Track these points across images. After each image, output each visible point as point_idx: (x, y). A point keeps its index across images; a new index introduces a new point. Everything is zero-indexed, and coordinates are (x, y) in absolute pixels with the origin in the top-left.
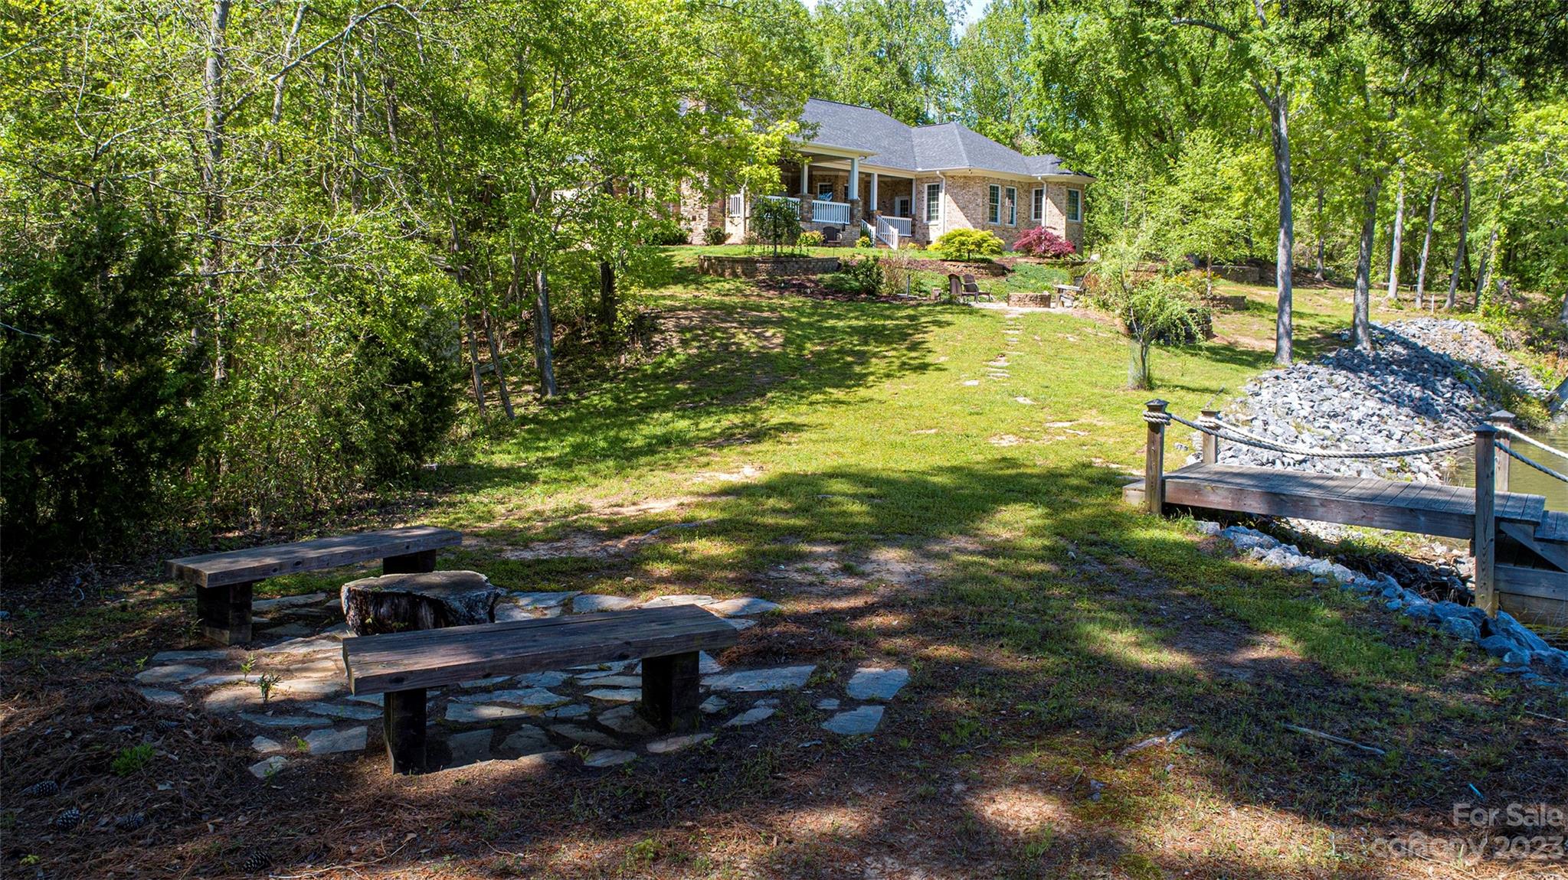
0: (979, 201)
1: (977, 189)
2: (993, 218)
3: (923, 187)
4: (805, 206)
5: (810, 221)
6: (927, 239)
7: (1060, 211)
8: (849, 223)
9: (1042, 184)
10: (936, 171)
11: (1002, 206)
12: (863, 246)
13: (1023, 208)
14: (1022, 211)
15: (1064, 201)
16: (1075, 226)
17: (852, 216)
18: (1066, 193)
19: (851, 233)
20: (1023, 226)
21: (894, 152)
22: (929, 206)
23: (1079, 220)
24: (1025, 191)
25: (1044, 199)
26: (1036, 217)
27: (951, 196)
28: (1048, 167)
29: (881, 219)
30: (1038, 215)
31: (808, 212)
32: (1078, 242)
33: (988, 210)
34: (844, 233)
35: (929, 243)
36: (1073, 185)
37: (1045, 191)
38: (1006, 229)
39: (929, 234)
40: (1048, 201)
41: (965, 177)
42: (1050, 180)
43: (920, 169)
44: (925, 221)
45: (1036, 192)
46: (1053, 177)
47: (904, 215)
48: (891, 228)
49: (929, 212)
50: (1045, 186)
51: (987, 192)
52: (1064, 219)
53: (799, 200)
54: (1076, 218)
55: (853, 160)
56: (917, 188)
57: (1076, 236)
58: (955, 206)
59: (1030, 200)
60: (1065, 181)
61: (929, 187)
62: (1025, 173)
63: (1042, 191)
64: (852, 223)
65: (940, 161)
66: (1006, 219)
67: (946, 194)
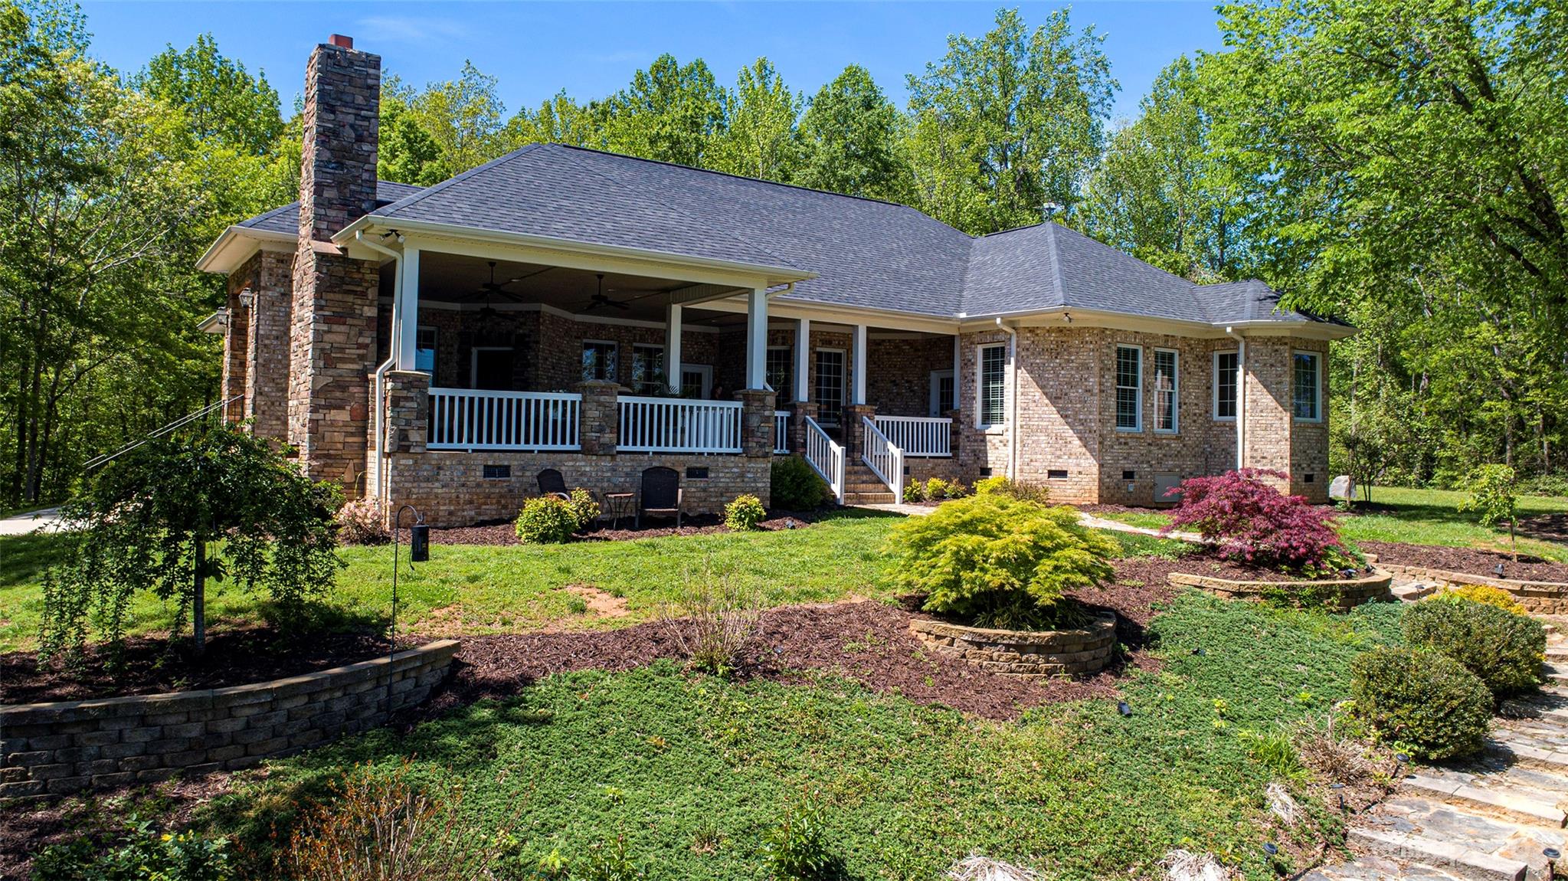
0: (1093, 382)
1: (1088, 356)
2: (1126, 413)
3: (973, 351)
4: (593, 413)
5: (607, 451)
6: (981, 463)
7: (1278, 398)
8: (739, 450)
9: (1236, 343)
10: (994, 318)
11: (1147, 391)
12: (740, 519)
13: (1194, 394)
14: (1192, 399)
15: (1287, 379)
16: (1312, 433)
17: (746, 432)
18: (1290, 363)
19: (742, 475)
20: (1195, 433)
21: (917, 280)
22: (986, 393)
23: (1319, 418)
24: (1197, 358)
25: (1240, 373)
26: (1222, 412)
27: (1030, 372)
28: (1248, 305)
29: (871, 424)
30: (1228, 408)
31: (601, 430)
32: (1317, 466)
33: (1113, 402)
34: (722, 478)
35: (986, 472)
36: (1307, 344)
37: (1241, 358)
38: (1155, 441)
39: (986, 453)
40: (1250, 378)
41: (1060, 330)
42: (1253, 334)
43: (963, 315)
44: (978, 423)
45: (1223, 359)
46: (1263, 327)
47: (946, 407)
48: (890, 445)
49: (987, 405)
50: (1242, 346)
51: (1112, 362)
52: (1287, 418)
53: (577, 397)
54: (1313, 415)
55: (750, 292)
56: (963, 354)
57: (1313, 453)
58: (1038, 393)
59: (1209, 376)
60: (1287, 334)
61: (986, 352)
62: (1197, 319)
63: (1234, 358)
64: (746, 450)
65: (1007, 295)
66: (1157, 417)
67: (1017, 368)
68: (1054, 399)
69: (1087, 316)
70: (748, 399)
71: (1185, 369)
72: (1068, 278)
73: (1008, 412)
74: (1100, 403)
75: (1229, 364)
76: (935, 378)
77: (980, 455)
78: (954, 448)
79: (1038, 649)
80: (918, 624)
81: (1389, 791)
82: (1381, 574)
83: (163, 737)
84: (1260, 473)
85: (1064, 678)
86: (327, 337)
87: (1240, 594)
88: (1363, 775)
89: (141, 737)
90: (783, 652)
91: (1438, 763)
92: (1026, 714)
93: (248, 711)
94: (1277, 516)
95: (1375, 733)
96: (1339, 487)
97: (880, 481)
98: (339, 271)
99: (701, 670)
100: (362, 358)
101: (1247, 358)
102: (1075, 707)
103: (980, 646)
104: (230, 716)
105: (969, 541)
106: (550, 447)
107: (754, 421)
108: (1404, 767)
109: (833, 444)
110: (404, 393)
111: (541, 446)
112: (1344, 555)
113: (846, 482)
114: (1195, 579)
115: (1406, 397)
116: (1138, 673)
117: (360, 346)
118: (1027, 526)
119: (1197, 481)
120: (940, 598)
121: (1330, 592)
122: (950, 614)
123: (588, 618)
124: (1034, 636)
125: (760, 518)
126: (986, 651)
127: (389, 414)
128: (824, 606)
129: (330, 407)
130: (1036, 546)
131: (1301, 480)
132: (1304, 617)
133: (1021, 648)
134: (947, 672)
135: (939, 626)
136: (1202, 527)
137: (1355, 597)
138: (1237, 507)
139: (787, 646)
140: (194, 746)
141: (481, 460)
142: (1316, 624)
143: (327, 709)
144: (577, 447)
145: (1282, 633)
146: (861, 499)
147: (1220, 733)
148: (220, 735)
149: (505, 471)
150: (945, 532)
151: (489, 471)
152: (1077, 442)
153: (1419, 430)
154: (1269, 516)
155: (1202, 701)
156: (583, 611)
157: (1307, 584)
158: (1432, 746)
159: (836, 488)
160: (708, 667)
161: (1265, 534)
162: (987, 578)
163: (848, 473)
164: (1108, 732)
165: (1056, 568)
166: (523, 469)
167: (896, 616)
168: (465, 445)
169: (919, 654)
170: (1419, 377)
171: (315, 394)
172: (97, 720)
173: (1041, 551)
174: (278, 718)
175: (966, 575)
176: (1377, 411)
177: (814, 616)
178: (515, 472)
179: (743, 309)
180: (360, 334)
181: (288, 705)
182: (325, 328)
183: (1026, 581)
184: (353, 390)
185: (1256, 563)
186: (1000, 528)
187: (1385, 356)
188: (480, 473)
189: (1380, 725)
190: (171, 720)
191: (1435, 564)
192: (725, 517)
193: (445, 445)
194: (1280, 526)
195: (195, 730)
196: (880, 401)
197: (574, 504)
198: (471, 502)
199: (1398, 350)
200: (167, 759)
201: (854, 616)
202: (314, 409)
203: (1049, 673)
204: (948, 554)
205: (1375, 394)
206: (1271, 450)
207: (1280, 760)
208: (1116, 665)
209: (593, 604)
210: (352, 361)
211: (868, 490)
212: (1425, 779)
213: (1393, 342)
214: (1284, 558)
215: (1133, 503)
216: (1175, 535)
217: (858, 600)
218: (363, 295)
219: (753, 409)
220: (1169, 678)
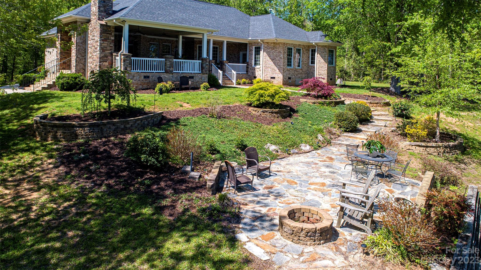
0: (282, 56)
1: (281, 50)
2: (289, 64)
3: (252, 48)
4: (168, 63)
5: (171, 72)
6: (254, 75)
7: (325, 60)
8: (200, 72)
9: (315, 47)
10: (258, 40)
11: (294, 58)
12: (204, 88)
13: (305, 59)
14: (305, 60)
15: (327, 56)
16: (332, 68)
17: (202, 68)
18: (328, 52)
19: (201, 78)
20: (305, 68)
21: (238, 29)
22: (255, 58)
23: (334, 65)
24: (306, 50)
25: (316, 54)
26: (312, 63)
27: (267, 53)
28: (318, 37)
29: (228, 65)
30: (313, 62)
31: (170, 67)
32: (333, 76)
33: (286, 61)
34: (197, 79)
35: (255, 77)
36: (331, 47)
37: (316, 50)
38: (296, 70)
39: (255, 73)
40: (318, 55)
41: (274, 43)
42: (319, 44)
43: (250, 38)
44: (253, 65)
45: (312, 50)
46: (321, 43)
47: (244, 61)
48: (233, 71)
49: (255, 61)
50: (317, 47)
51: (286, 51)
52: (326, 65)
53: (164, 59)
54: (333, 64)
55: (203, 34)
56: (249, 48)
57: (332, 73)
58: (268, 58)
59: (309, 54)
60: (327, 45)
61: (256, 48)
62: (306, 41)
63: (315, 50)
64: (202, 72)
65: (261, 34)
66: (296, 64)
67: (264, 52)
68: (272, 60)
69: (281, 40)
70: (203, 60)
71: (303, 53)
72: (276, 30)
73: (261, 63)
74: (283, 61)
75: (313, 51)
76: (241, 53)
77: (254, 73)
78: (247, 71)
79: (275, 113)
80: (251, 109)
81: (339, 136)
82: (343, 99)
83: (117, 128)
84: (319, 78)
85: (280, 118)
86: (103, 45)
87: (314, 103)
88: (335, 134)
89: (113, 127)
90: (224, 114)
91: (348, 132)
92: (274, 124)
93: (131, 123)
94: (322, 87)
95: (338, 127)
96: (338, 82)
97: (230, 80)
98: (105, 28)
99: (211, 117)
100: (111, 49)
101: (318, 50)
102: (283, 123)
103: (264, 112)
104: (128, 124)
105: (262, 92)
106: (158, 71)
107: (204, 65)
108: (342, 132)
109: (219, 71)
110: (126, 59)
111: (156, 71)
112: (336, 95)
113: (223, 80)
114: (305, 100)
115: (359, 58)
116: (295, 117)
117: (110, 47)
118: (273, 88)
119: (306, 80)
120: (256, 103)
121: (332, 102)
122: (257, 106)
123: (184, 108)
124: (275, 110)
125: (209, 88)
126: (265, 113)
127: (122, 63)
128: (231, 105)
129: (104, 62)
130: (275, 93)
131: (329, 80)
132: (327, 107)
133: (272, 113)
134: (258, 117)
135: (255, 109)
136: (307, 90)
137: (337, 103)
138: (314, 85)
139: (225, 113)
140: (122, 129)
141: (143, 74)
142: (329, 109)
143: (144, 123)
144: (164, 71)
145: (322, 110)
146: (226, 84)
147: (310, 127)
148: (127, 128)
149: (148, 77)
150: (257, 90)
151: (145, 77)
152: (278, 70)
153: (362, 67)
154: (320, 87)
155: (306, 122)
156: (182, 106)
157: (328, 101)
158: (347, 128)
159: (220, 82)
160: (212, 117)
161: (320, 91)
162: (266, 99)
163: (223, 78)
164: (289, 127)
165: (279, 97)
166: (152, 77)
167: (246, 107)
168: (139, 71)
169: (252, 114)
170: (363, 53)
171: (100, 58)
172: (106, 124)
173: (276, 94)
174: (136, 125)
175: (261, 98)
176: (351, 61)
177: (229, 107)
178: (151, 77)
179: (201, 37)
180: (110, 44)
181: (138, 122)
182: (102, 42)
183: (273, 100)
184: (109, 57)
185: (318, 97)
186: (268, 89)
187: (354, 47)
188: (143, 78)
189: (339, 125)
190: (118, 124)
191: (355, 98)
192: (200, 88)
193: (134, 71)
194: (323, 89)
195: (122, 127)
196: (230, 60)
197: (169, 84)
198: (141, 84)
199: (357, 45)
200: (118, 132)
201: (237, 107)
202: (100, 62)
203: (277, 117)
204: (258, 94)
205: (351, 57)
206: (323, 72)
207: (321, 131)
208: (290, 116)
209: (184, 105)
210: (109, 50)
211: (227, 82)
212: (346, 134)
213: (356, 43)
214: (323, 96)
215: (291, 85)
216: (301, 92)
217: (237, 104)
218: (111, 34)
219: (204, 62)
220: (300, 118)
